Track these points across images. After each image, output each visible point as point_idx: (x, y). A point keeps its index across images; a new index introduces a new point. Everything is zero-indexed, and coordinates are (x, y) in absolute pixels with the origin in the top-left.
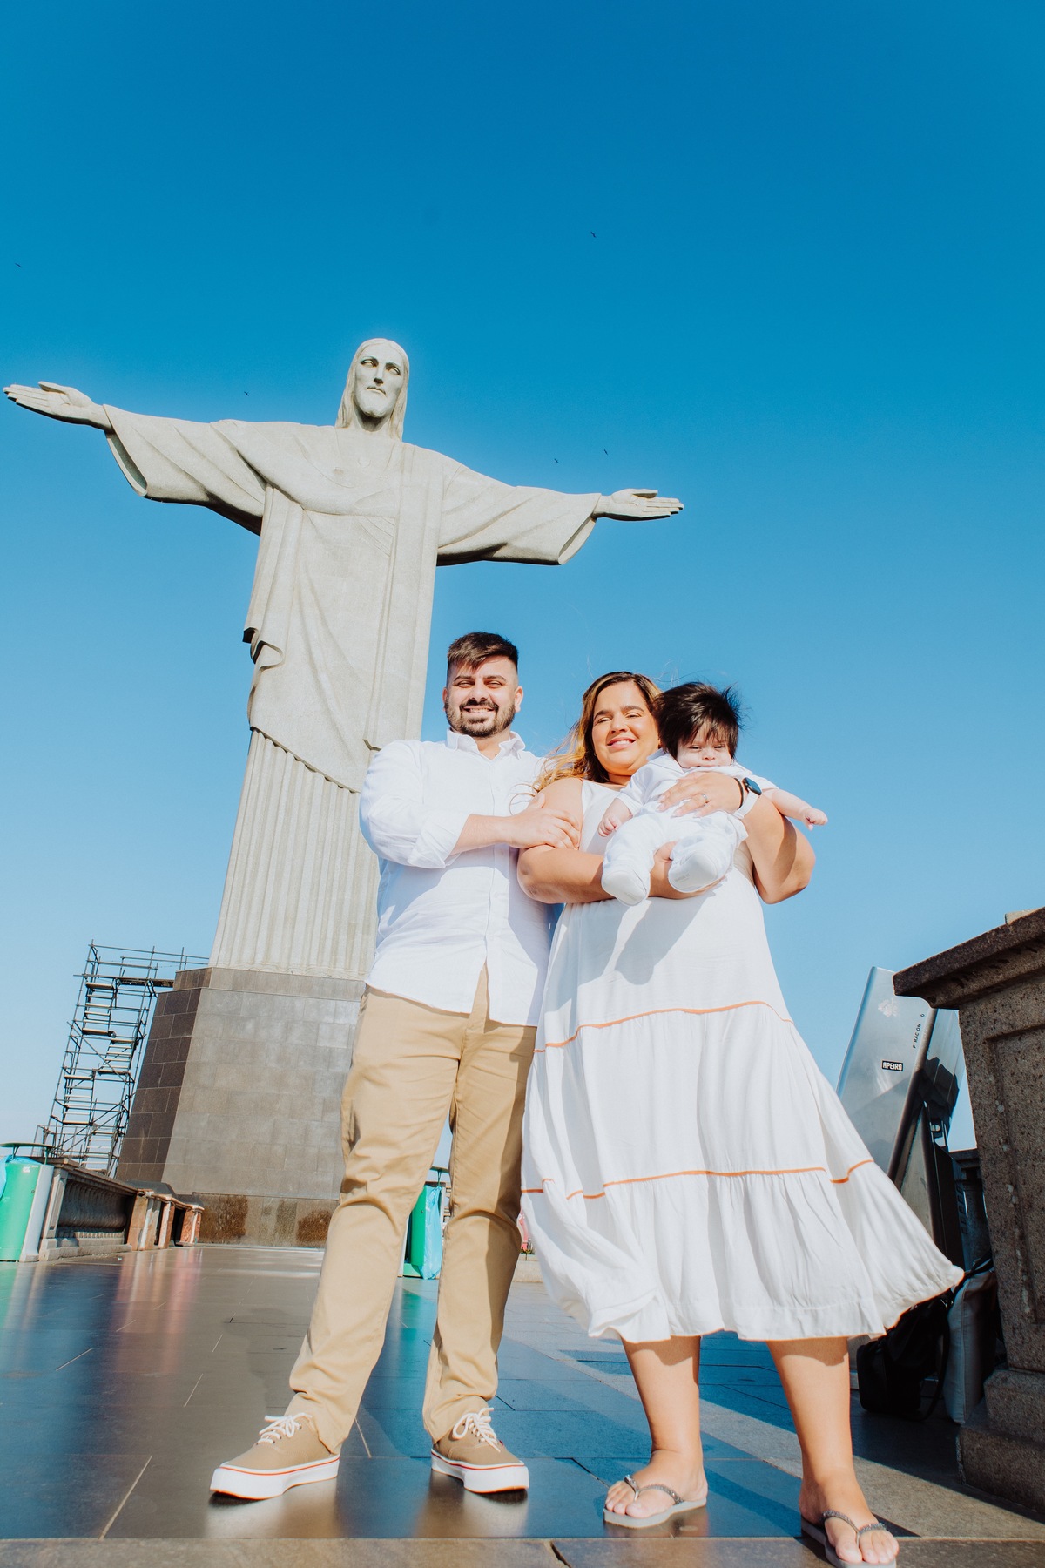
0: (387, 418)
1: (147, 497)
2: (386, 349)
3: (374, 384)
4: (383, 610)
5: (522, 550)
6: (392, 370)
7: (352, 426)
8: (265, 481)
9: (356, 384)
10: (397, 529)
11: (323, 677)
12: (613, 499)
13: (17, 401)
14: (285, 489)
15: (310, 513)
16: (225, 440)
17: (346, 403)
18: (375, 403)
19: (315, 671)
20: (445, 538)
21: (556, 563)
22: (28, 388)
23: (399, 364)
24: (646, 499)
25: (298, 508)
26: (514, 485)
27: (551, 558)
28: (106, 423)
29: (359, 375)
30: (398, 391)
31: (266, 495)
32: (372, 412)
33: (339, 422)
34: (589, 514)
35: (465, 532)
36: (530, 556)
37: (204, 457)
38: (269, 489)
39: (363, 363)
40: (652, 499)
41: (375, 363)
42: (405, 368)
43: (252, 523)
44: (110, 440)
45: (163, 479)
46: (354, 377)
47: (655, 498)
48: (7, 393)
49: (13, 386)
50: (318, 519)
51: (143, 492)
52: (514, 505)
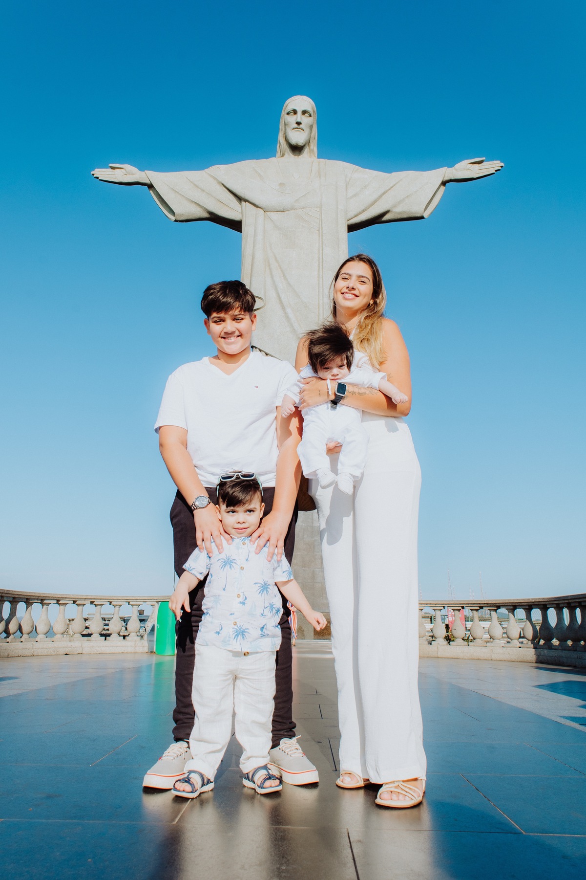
0: (306, 146)
1: (176, 221)
2: (301, 102)
3: (296, 126)
4: (319, 264)
5: (400, 213)
6: (306, 115)
7: (286, 155)
8: (240, 199)
9: (285, 128)
10: (321, 215)
11: (289, 311)
12: (456, 170)
13: (99, 178)
14: (252, 201)
15: (268, 213)
16: (215, 179)
17: (281, 142)
18: (297, 138)
19: (283, 308)
20: (351, 214)
21: (422, 218)
22: (103, 170)
23: (309, 109)
24: (477, 166)
25: (261, 211)
26: (390, 172)
27: (419, 215)
28: (148, 182)
29: (286, 122)
30: (311, 127)
31: (242, 207)
32: (297, 144)
33: (278, 154)
34: (440, 182)
35: (362, 208)
36: (405, 216)
37: (203, 191)
38: (243, 203)
39: (288, 114)
40: (482, 164)
41: (295, 112)
42: (314, 111)
43: (236, 225)
44: (151, 191)
45: (183, 209)
46: (284, 124)
47: (484, 163)
48: (93, 175)
49: (96, 170)
50: (274, 216)
51: (173, 218)
52: (392, 185)
